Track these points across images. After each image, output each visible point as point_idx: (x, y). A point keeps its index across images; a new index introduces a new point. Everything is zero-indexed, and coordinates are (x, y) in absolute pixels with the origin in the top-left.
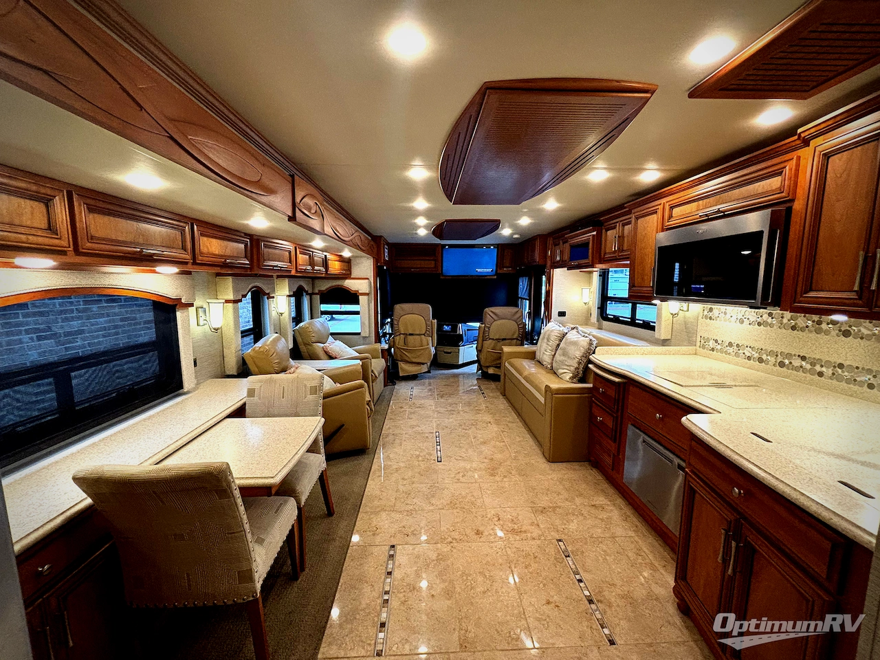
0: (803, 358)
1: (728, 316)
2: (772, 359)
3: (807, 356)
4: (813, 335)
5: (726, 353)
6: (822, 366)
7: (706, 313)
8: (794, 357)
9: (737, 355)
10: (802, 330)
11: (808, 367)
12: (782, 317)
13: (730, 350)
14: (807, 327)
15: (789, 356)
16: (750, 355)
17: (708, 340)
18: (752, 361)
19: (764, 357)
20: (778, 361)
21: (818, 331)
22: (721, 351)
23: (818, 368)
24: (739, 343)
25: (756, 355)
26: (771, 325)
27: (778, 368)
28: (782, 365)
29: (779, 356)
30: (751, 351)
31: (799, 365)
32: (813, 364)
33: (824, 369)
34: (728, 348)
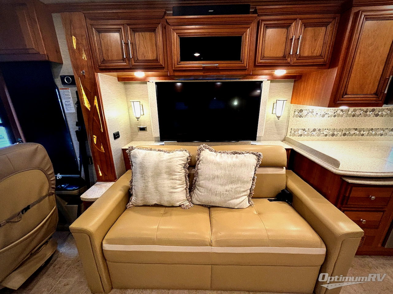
0: (356, 129)
1: (314, 113)
2: (340, 133)
3: (358, 128)
4: (363, 118)
5: (311, 135)
6: (364, 131)
7: (296, 113)
8: (351, 130)
9: (318, 135)
10: (358, 116)
11: (358, 133)
12: (349, 111)
13: (314, 133)
14: (360, 114)
15: (349, 129)
16: (327, 133)
17: (298, 130)
18: (327, 137)
19: (335, 133)
20: (343, 133)
21: (366, 115)
22: (308, 135)
23: (362, 132)
24: (319, 128)
25: (331, 133)
26: (342, 116)
27: (342, 137)
28: (345, 135)
29: (344, 130)
30: (328, 132)
31: (353, 133)
32: (360, 131)
33: (365, 132)
34: (313, 132)
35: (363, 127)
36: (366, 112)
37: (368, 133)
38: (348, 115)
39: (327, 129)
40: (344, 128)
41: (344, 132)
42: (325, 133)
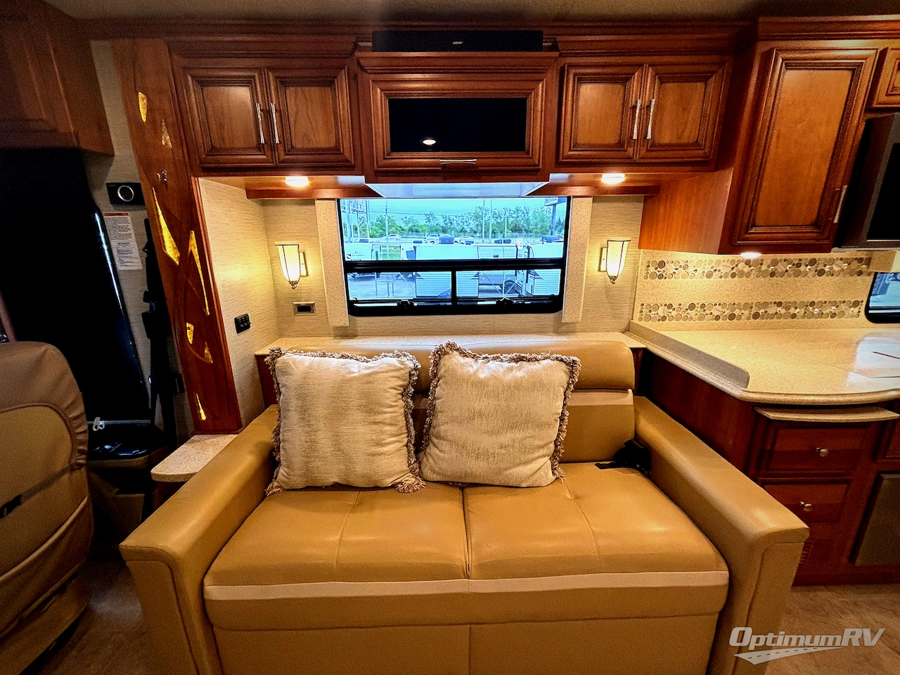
0: (779, 304)
1: (691, 270)
2: (746, 313)
3: (783, 301)
4: (792, 279)
5: (686, 318)
6: (796, 308)
7: (652, 269)
8: (770, 306)
9: (701, 319)
10: (782, 275)
11: (783, 311)
12: (761, 264)
13: (692, 313)
14: (787, 271)
15: (766, 304)
16: (719, 313)
17: (657, 307)
18: (721, 321)
19: (737, 312)
20: (752, 313)
21: (797, 274)
22: (678, 318)
23: (792, 311)
24: (703, 302)
25: (728, 312)
26: (748, 275)
27: (752, 320)
28: (756, 316)
29: (754, 307)
30: (721, 309)
31: (774, 312)
32: (787, 308)
33: (798, 310)
34: (689, 311)
35: (792, 300)
36: (799, 265)
37: (805, 312)
38: (761, 274)
39: (720, 304)
40: (755, 301)
41: (753, 311)
42: (716, 313)
